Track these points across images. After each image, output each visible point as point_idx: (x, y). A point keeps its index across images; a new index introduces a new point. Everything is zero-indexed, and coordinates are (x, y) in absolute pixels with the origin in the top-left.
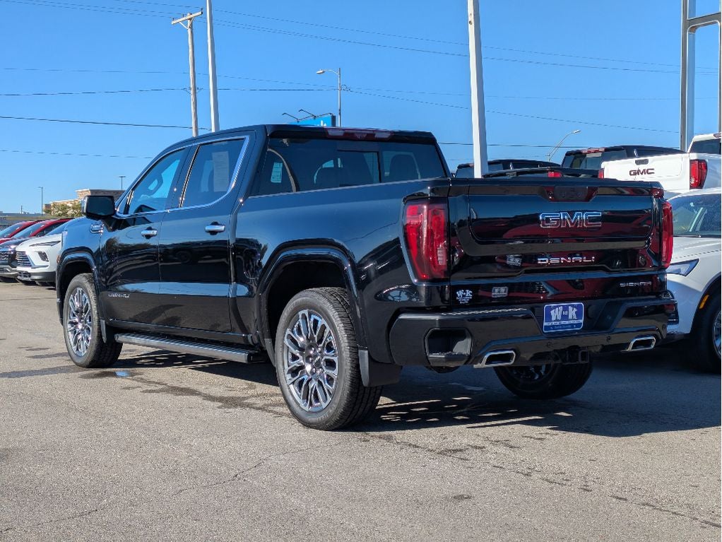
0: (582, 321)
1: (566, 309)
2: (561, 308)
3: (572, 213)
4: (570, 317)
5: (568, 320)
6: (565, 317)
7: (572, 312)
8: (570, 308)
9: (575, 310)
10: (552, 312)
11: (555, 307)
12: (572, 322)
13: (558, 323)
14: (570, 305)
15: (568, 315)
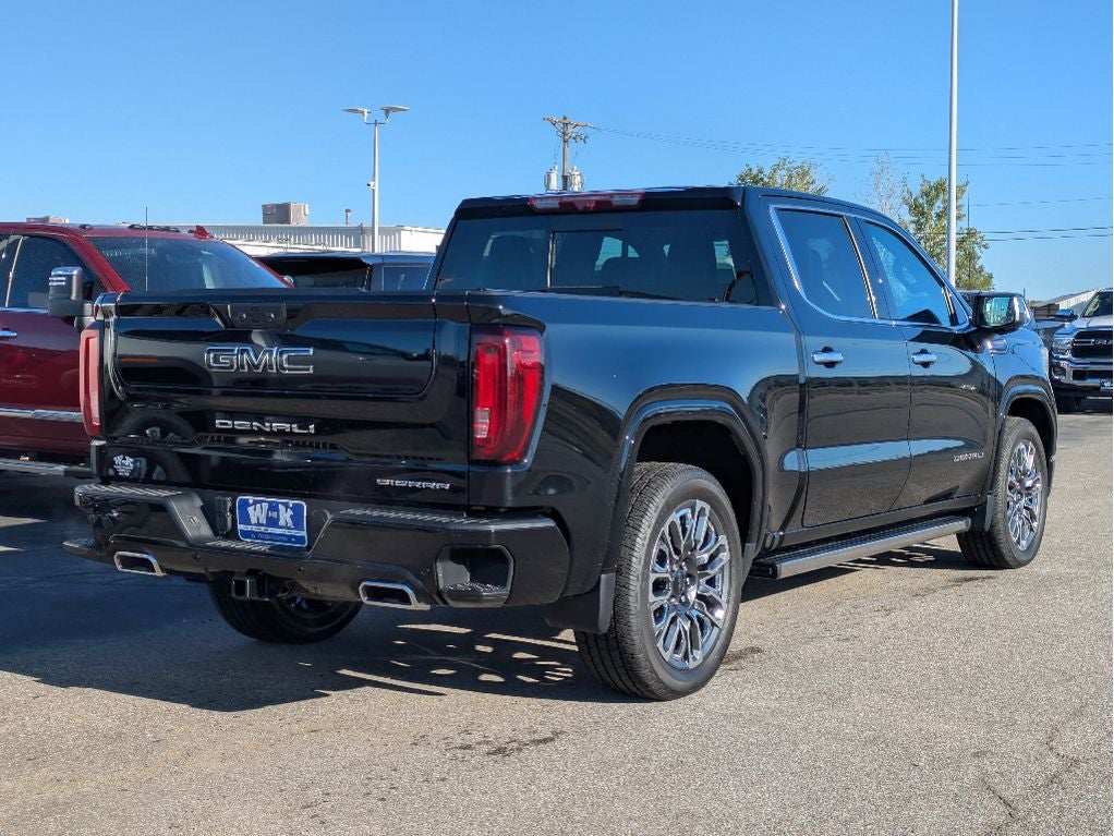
0: (304, 534)
1: (273, 508)
2: (265, 505)
4: (281, 523)
5: (279, 527)
6: (272, 522)
7: (285, 516)
8: (282, 509)
9: (290, 512)
10: (251, 510)
11: (255, 503)
12: (286, 532)
13: (263, 529)
14: (282, 503)
15: (278, 519)
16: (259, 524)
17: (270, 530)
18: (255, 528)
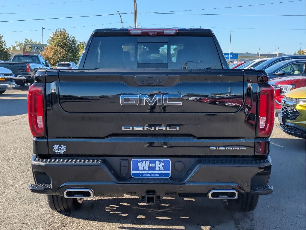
0: (169, 172)
1: (153, 162)
2: (148, 162)
3: (151, 96)
4: (157, 168)
5: (155, 170)
7: (159, 165)
8: (157, 163)
9: (162, 164)
10: (140, 164)
11: (142, 161)
12: (159, 172)
13: (145, 172)
14: (157, 160)
15: (155, 167)
16: (144, 170)
17: (150, 172)
18: (141, 172)
